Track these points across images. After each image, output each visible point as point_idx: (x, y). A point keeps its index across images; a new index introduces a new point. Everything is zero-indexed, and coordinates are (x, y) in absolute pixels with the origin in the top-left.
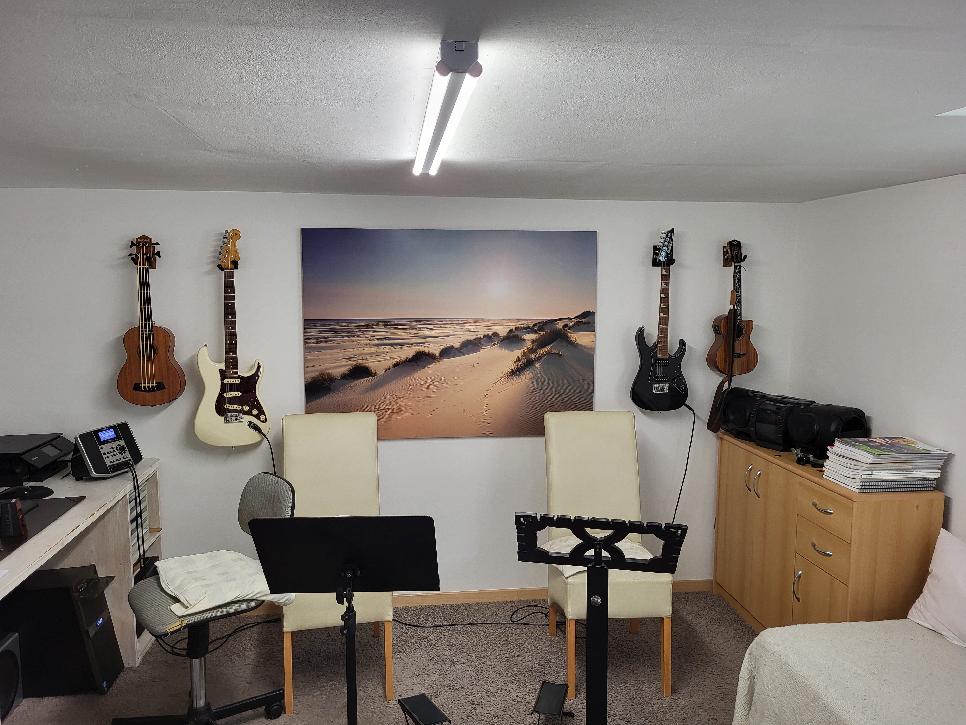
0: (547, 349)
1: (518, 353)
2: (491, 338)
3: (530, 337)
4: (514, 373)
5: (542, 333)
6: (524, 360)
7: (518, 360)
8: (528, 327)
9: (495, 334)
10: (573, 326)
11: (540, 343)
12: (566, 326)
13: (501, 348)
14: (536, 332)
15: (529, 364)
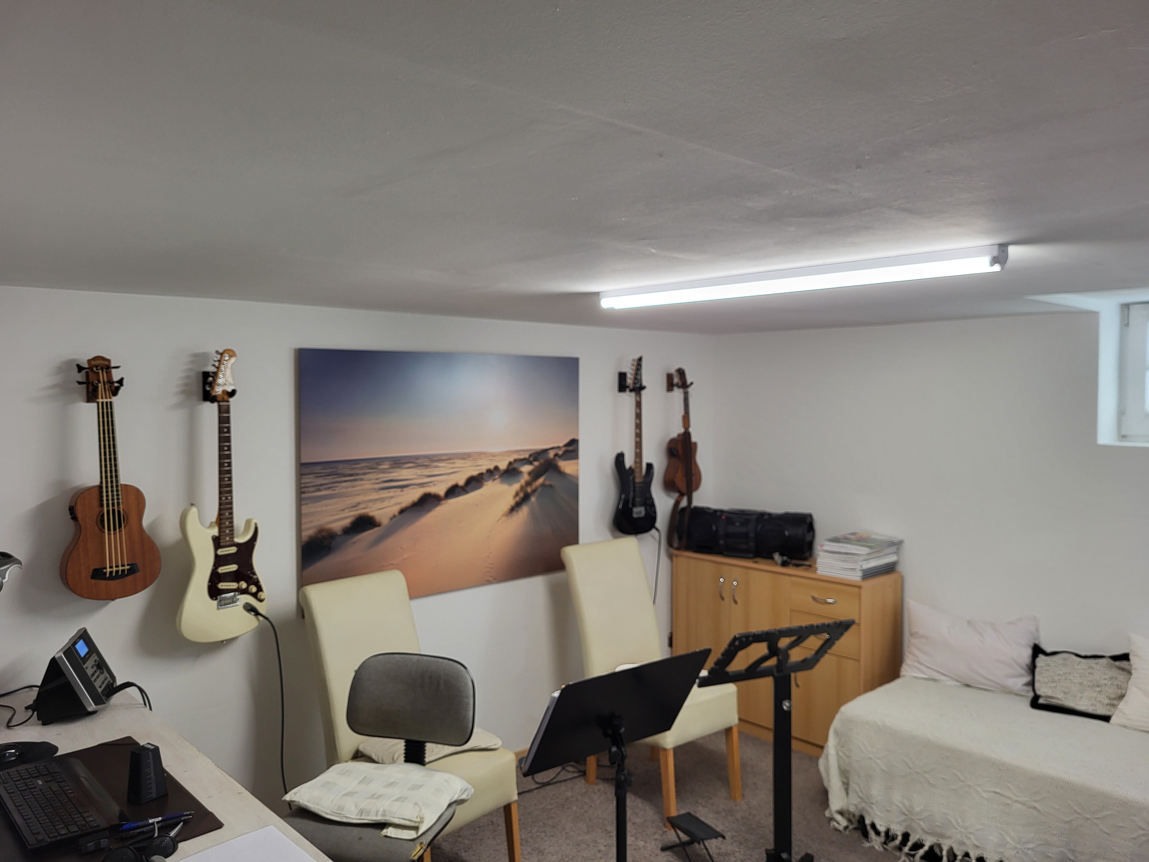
0: (541, 480)
1: (516, 487)
2: (491, 473)
3: (526, 469)
4: (514, 509)
5: (536, 463)
6: (521, 495)
7: (517, 494)
8: (525, 459)
9: (496, 468)
10: (563, 454)
11: (535, 475)
12: (556, 455)
13: (502, 482)
14: (530, 463)
15: (526, 498)
